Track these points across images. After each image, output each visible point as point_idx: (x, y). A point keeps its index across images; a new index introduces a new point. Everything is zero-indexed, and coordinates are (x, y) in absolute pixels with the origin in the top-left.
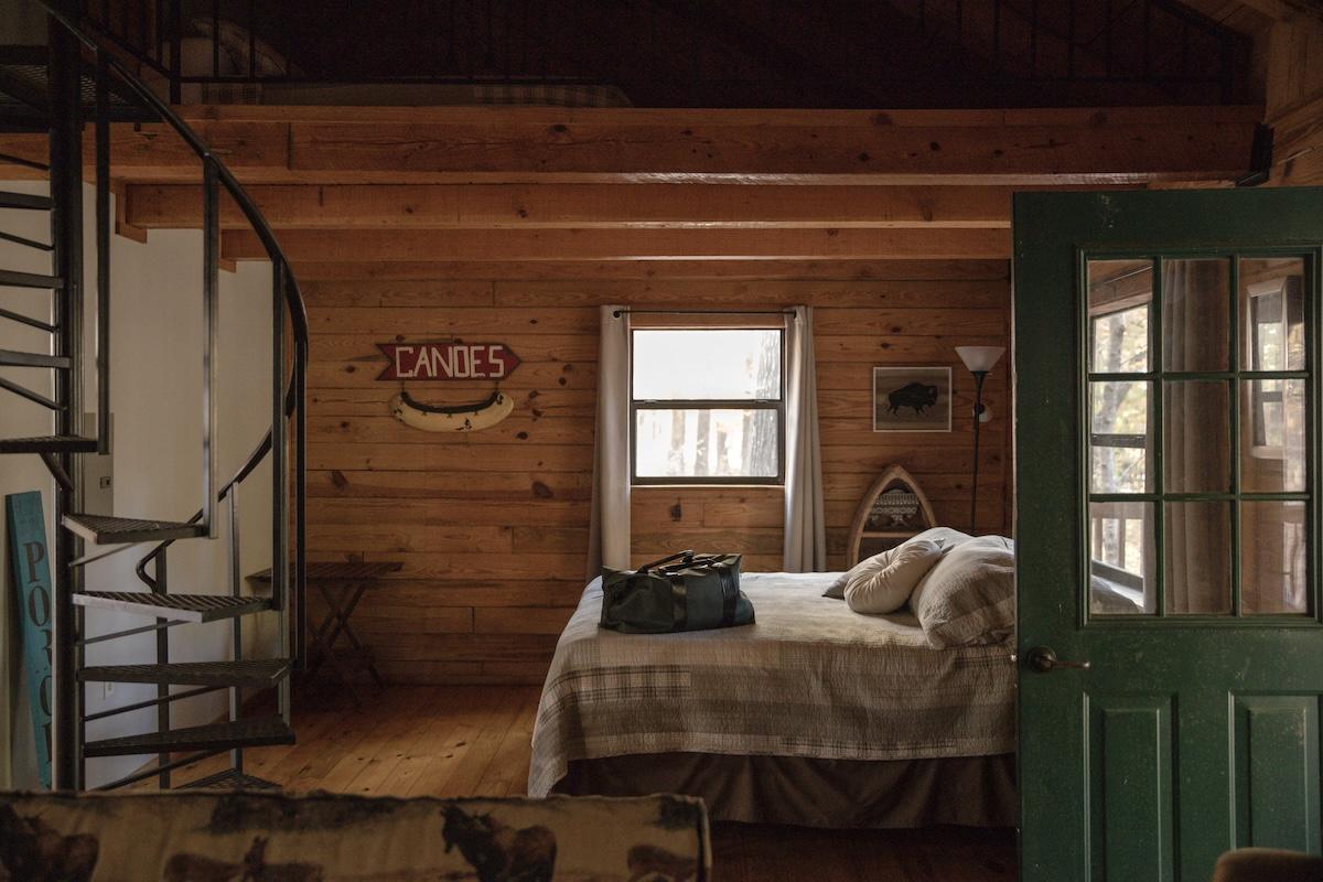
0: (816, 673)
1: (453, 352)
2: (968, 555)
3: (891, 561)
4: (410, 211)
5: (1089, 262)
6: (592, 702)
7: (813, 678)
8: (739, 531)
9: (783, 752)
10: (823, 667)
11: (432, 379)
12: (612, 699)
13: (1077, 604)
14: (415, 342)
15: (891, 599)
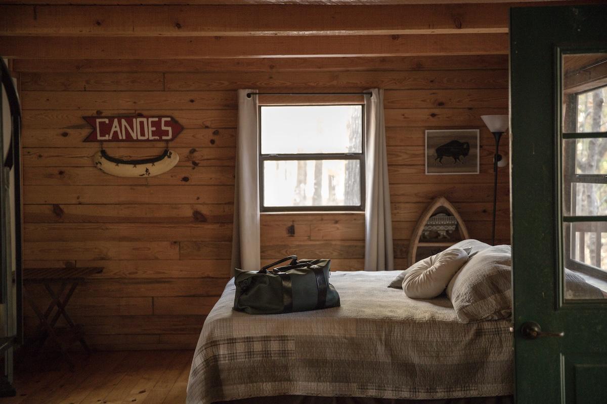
0: (381, 340)
1: (136, 122)
2: (486, 259)
3: (434, 263)
4: (99, 24)
5: (563, 56)
6: (227, 362)
7: (379, 343)
8: (334, 243)
9: (358, 394)
10: (386, 335)
11: (122, 141)
12: (241, 360)
13: (555, 293)
14: (110, 115)
15: (434, 288)
